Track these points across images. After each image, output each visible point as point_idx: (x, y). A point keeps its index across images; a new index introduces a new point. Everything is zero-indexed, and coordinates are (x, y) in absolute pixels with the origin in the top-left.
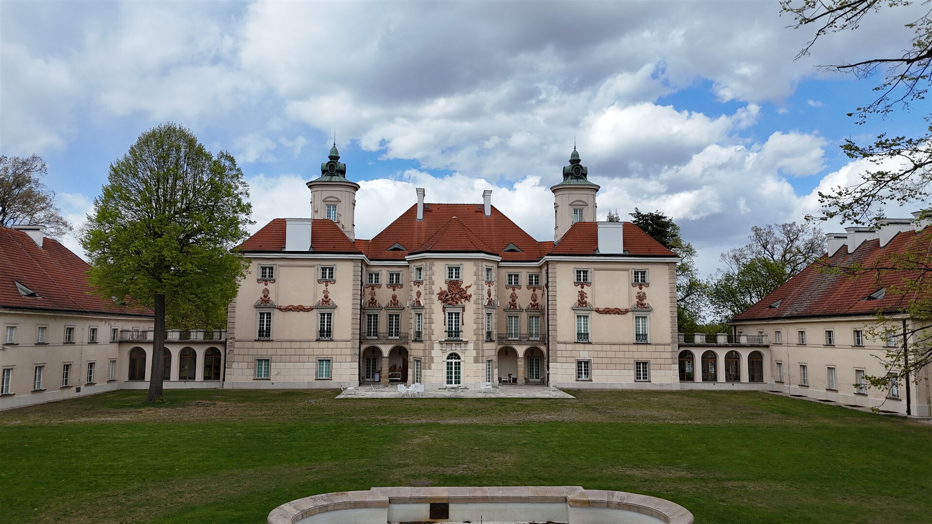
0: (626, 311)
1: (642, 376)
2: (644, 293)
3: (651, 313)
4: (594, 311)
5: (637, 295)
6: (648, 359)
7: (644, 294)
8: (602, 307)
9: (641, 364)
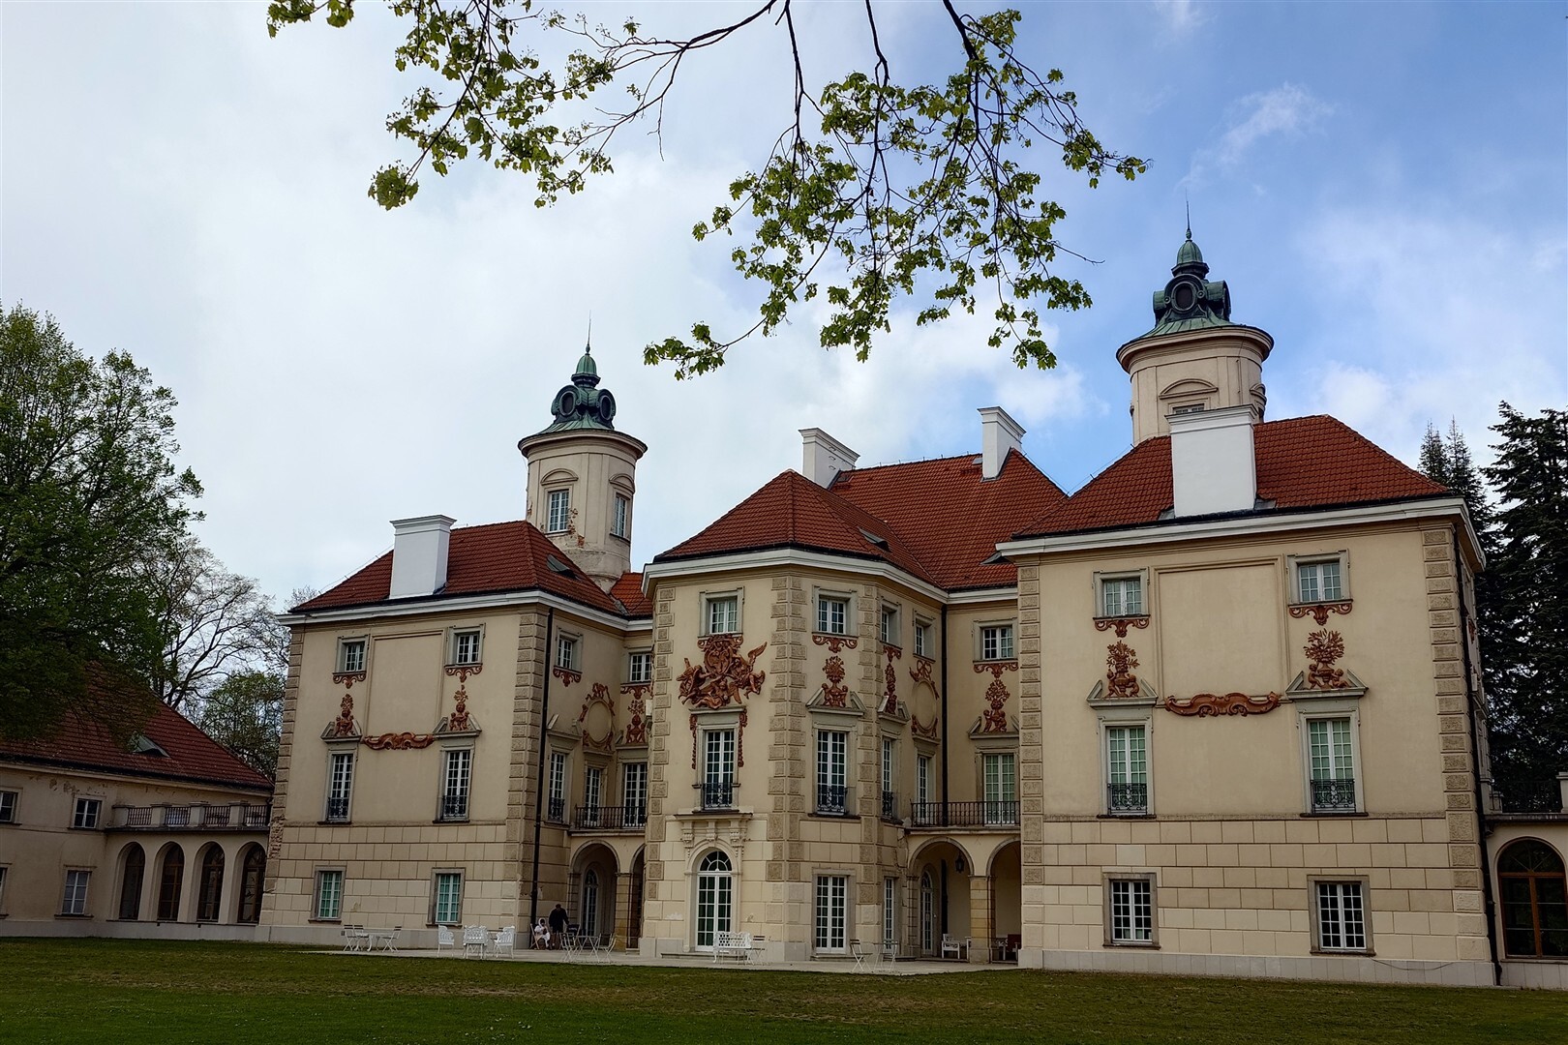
0: (1272, 704)
1: (1343, 935)
2: (1335, 636)
3: (1365, 706)
4: (1161, 707)
5: (1310, 645)
6: (1359, 872)
7: (1335, 638)
8: (1185, 693)
9: (1340, 890)
